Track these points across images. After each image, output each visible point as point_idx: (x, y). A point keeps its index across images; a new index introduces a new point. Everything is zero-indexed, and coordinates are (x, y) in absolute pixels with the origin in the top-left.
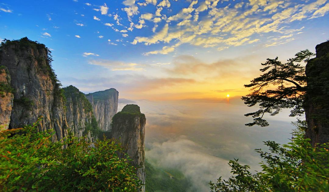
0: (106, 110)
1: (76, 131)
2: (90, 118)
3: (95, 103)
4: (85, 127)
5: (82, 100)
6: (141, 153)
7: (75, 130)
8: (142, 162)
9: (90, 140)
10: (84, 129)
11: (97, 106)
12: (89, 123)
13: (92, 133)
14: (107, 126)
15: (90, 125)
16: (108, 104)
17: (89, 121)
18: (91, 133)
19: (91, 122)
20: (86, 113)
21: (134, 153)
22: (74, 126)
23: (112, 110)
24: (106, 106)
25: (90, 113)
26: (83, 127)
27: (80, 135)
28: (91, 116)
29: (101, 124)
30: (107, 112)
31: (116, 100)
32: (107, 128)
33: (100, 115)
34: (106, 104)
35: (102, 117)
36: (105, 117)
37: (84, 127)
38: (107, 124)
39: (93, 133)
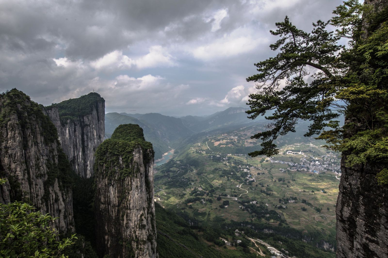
0: (85, 137)
1: (32, 180)
2: (54, 154)
3: (63, 125)
4: (48, 173)
5: (37, 118)
6: (149, 219)
7: (29, 178)
8: (152, 234)
9: (58, 196)
10: (47, 176)
11: (67, 129)
12: (54, 164)
13: (61, 183)
14: (89, 168)
15: (56, 167)
16: (87, 125)
17: (54, 161)
18: (59, 182)
19: (57, 161)
20: (46, 144)
21: (136, 218)
22: (26, 171)
23: (95, 136)
24: (85, 130)
25: (55, 145)
26: (44, 172)
27: (40, 188)
28: (58, 150)
29: (78, 165)
30: (87, 141)
31: (100, 117)
32: (88, 172)
33: (75, 146)
34: (83, 126)
35: (79, 152)
36: (84, 151)
37: (46, 172)
38: (89, 166)
39: (64, 182)
